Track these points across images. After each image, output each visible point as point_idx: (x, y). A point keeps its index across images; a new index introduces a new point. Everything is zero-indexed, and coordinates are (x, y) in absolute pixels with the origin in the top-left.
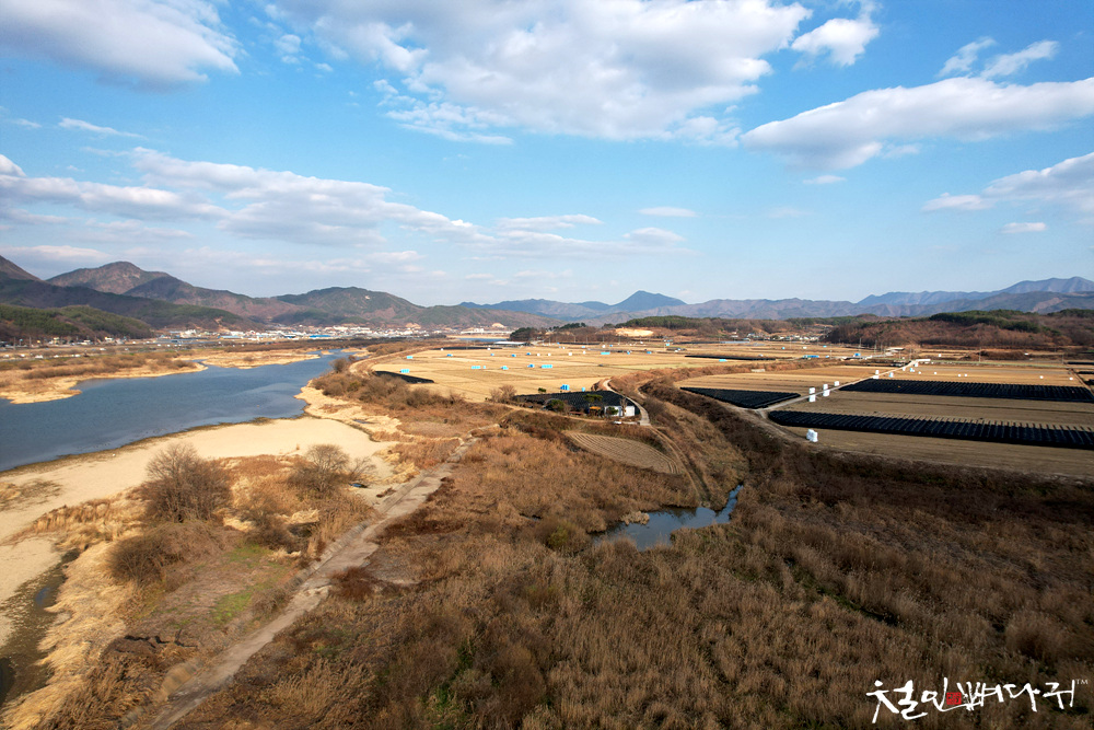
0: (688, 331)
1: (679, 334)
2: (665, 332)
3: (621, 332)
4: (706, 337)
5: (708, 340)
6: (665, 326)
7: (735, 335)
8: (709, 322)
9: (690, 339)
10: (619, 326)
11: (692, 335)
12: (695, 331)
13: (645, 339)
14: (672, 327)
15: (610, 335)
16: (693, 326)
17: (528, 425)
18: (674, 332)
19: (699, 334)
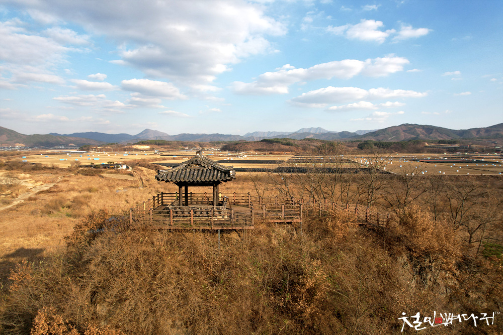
0: (166, 146)
1: (162, 148)
2: (156, 147)
3: (135, 147)
4: (174, 149)
5: (174, 150)
6: (156, 144)
7: (187, 148)
8: (176, 142)
9: (167, 149)
10: (134, 144)
11: (168, 148)
12: (169, 146)
13: (146, 150)
14: (159, 144)
15: (130, 148)
16: (168, 144)
17: (86, 173)
18: (160, 147)
19: (171, 148)
